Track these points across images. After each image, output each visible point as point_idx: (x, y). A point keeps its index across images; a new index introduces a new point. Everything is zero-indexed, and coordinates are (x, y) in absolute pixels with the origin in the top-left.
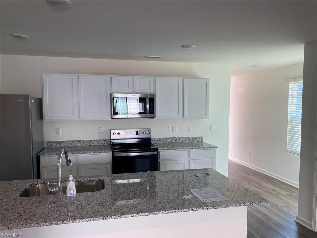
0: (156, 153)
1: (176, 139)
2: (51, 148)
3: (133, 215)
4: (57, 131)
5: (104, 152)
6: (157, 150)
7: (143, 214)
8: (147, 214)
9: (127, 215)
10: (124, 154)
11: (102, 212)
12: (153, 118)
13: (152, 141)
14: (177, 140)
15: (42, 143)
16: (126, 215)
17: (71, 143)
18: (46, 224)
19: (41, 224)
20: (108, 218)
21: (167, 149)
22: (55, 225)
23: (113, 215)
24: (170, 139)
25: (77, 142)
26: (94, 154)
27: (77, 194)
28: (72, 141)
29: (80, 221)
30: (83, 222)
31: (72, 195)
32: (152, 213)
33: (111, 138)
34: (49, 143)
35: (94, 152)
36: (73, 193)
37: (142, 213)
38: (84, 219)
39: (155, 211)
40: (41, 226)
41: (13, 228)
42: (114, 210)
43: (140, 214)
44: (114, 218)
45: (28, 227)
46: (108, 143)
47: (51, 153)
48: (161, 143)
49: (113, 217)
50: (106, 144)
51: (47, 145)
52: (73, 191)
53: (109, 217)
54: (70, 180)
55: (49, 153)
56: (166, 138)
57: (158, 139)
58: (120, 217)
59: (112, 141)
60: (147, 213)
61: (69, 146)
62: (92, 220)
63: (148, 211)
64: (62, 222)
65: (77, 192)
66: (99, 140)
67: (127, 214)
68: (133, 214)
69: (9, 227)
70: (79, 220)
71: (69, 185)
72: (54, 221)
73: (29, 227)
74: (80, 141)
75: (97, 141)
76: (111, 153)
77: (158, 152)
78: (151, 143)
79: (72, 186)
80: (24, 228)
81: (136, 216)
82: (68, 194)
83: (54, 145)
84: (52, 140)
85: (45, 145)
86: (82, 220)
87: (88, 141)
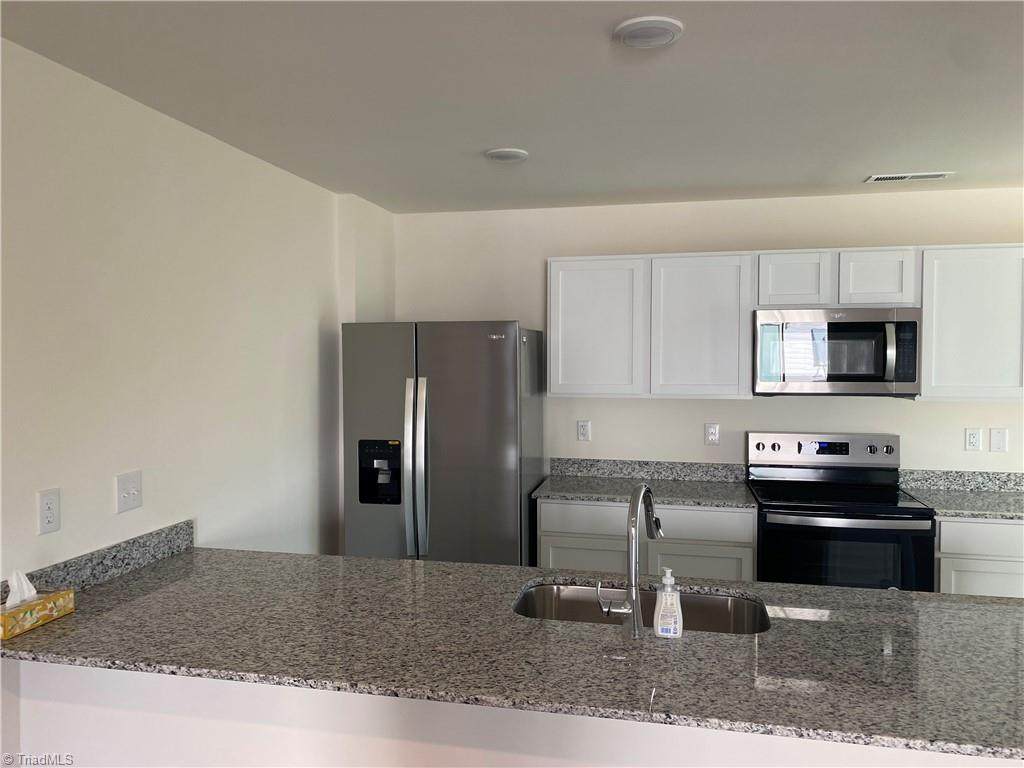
0: (926, 524)
1: (1004, 478)
2: (563, 478)
3: (911, 743)
4: (580, 430)
5: (731, 506)
6: (928, 514)
7: (953, 746)
8: (969, 747)
9: (890, 739)
10: (793, 520)
11: (792, 710)
12: (912, 396)
13: (901, 480)
14: (1011, 485)
15: (540, 461)
16: (885, 738)
17: (621, 469)
18: (616, 713)
19: (602, 711)
20: (818, 734)
21: (973, 516)
22: (643, 721)
23: (836, 729)
24: (980, 479)
25: (637, 467)
26: (699, 508)
27: (687, 633)
28: (624, 463)
29: (720, 726)
30: (730, 730)
31: (669, 635)
32: (989, 749)
33: (747, 460)
34: (557, 462)
35: (699, 504)
36: (675, 629)
37: (947, 741)
38: (733, 720)
39: (1001, 744)
40: (602, 716)
41: (526, 705)
42: (831, 710)
43: (941, 744)
44: (840, 738)
45: (566, 713)
46: (737, 478)
47: (567, 495)
48: (939, 490)
49: (834, 733)
50: (731, 481)
51: (552, 469)
52: (675, 623)
53: (820, 731)
54: (664, 585)
55: (562, 494)
56: (960, 474)
57: (928, 476)
58: (861, 741)
59: (751, 469)
60: (971, 746)
61: (615, 475)
62: (762, 730)
63: (973, 741)
64: (664, 716)
65: (686, 627)
66: (709, 466)
67: (885, 732)
68: (914, 737)
69: (517, 701)
70: (716, 721)
71: (664, 602)
72: (639, 709)
73: (569, 712)
74: (647, 463)
75: (700, 466)
76: (755, 511)
77: (934, 522)
78: (897, 488)
79: (672, 604)
80: (556, 712)
81: (924, 748)
82: (659, 628)
83: (571, 471)
84: (564, 455)
85: (547, 470)
86: (726, 724)
87: (672, 466)
